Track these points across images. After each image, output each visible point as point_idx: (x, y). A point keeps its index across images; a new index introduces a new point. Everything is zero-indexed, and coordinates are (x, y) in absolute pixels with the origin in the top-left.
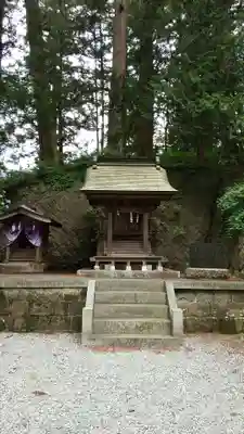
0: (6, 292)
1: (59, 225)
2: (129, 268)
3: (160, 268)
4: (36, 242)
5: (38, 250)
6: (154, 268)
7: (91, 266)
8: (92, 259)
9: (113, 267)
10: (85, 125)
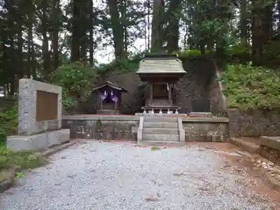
0: (102, 122)
1: (126, 91)
2: (161, 112)
3: (177, 113)
4: (115, 99)
5: (116, 104)
6: (174, 112)
7: (142, 111)
8: (142, 108)
9: (153, 112)
10: (140, 36)
